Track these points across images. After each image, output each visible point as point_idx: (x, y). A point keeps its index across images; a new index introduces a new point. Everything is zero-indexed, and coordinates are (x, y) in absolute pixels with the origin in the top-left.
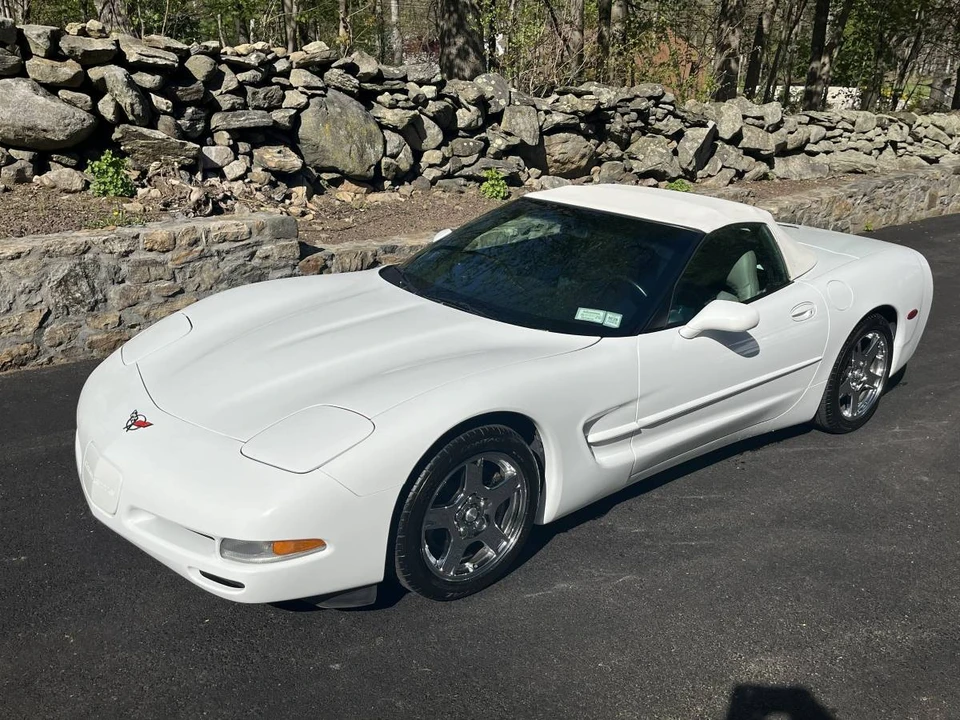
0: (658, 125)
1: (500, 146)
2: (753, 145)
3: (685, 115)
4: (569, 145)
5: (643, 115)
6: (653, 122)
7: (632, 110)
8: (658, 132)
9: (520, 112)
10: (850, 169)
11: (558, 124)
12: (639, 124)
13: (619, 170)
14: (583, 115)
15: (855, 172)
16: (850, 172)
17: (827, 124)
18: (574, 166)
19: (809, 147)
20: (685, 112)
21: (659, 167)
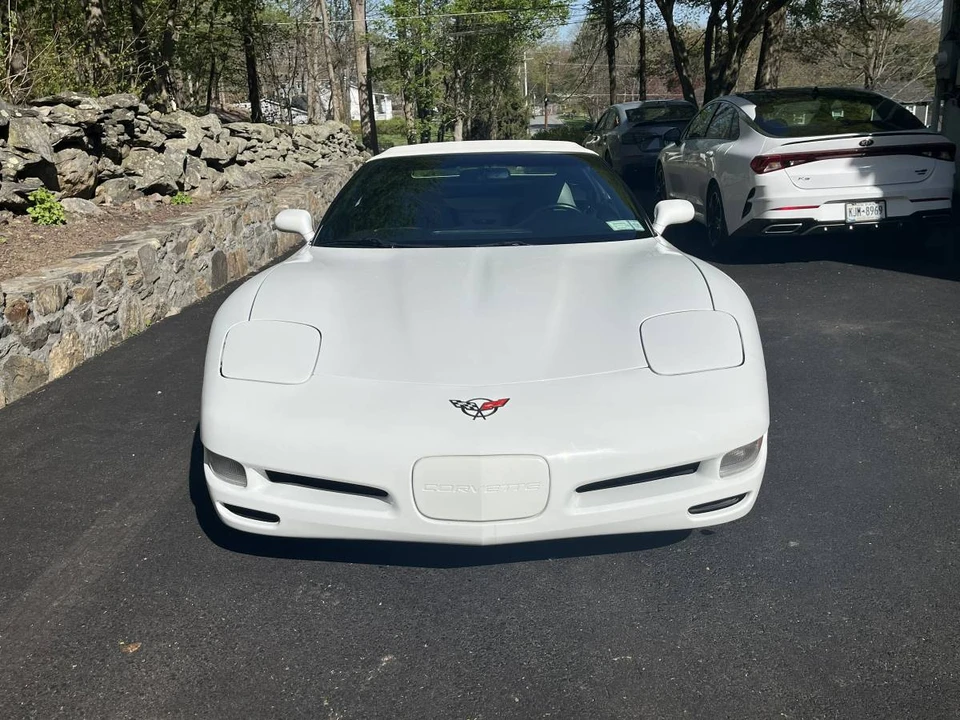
0: (144, 137)
1: (16, 166)
2: (212, 155)
3: (161, 126)
4: (77, 162)
5: (129, 126)
6: (139, 134)
7: (119, 122)
8: (146, 144)
9: (28, 124)
10: (274, 175)
11: (65, 138)
12: (126, 137)
13: (126, 187)
14: (86, 127)
15: (278, 177)
16: (274, 177)
17: (246, 135)
18: (84, 187)
19: (239, 158)
20: (160, 123)
21: (163, 181)
